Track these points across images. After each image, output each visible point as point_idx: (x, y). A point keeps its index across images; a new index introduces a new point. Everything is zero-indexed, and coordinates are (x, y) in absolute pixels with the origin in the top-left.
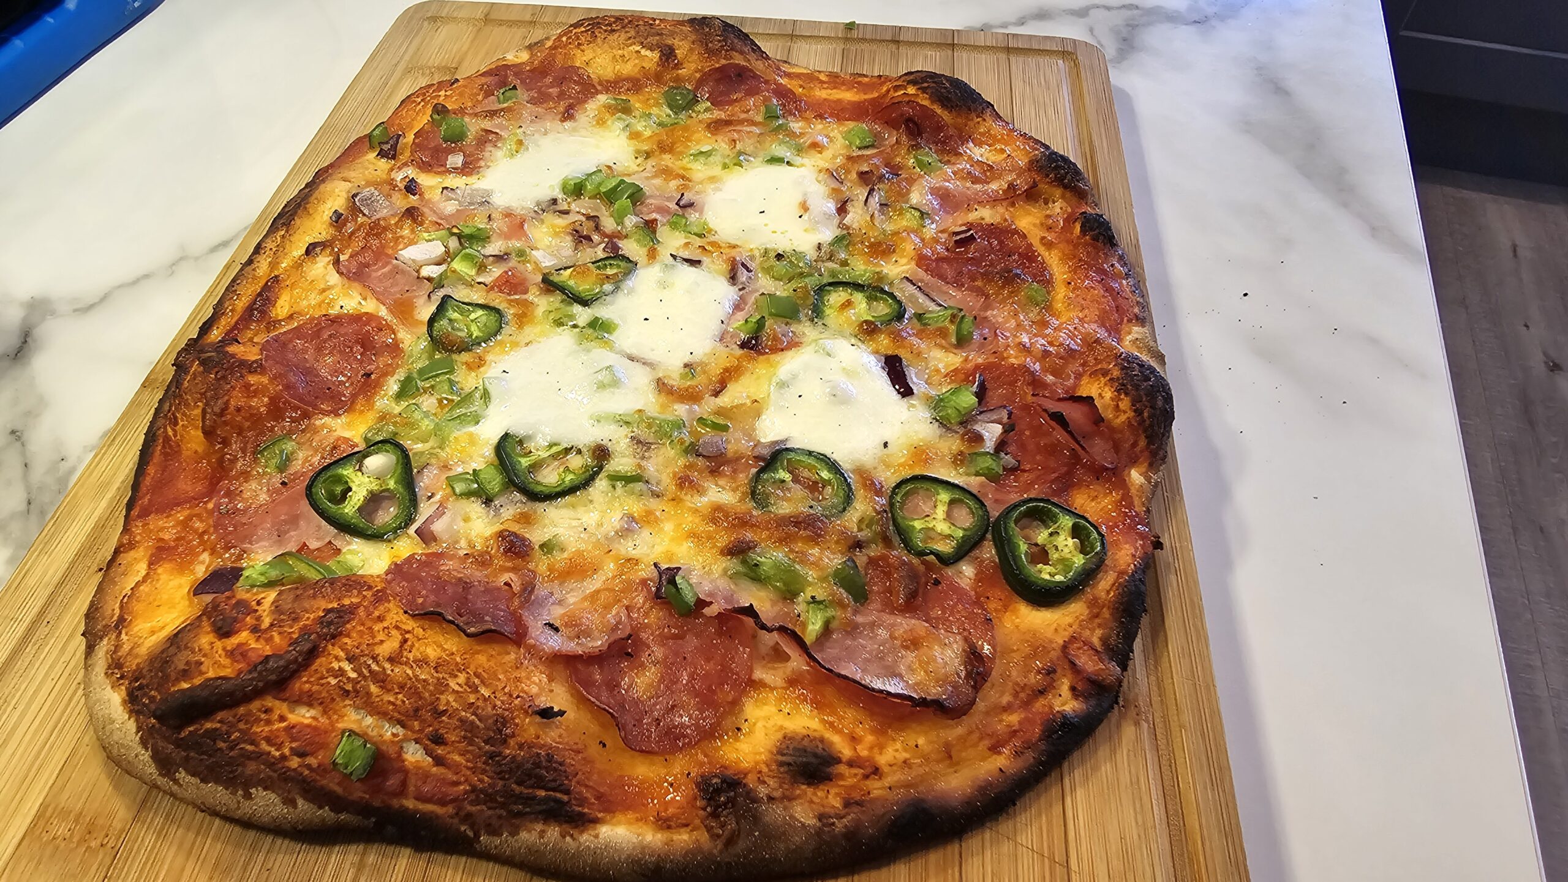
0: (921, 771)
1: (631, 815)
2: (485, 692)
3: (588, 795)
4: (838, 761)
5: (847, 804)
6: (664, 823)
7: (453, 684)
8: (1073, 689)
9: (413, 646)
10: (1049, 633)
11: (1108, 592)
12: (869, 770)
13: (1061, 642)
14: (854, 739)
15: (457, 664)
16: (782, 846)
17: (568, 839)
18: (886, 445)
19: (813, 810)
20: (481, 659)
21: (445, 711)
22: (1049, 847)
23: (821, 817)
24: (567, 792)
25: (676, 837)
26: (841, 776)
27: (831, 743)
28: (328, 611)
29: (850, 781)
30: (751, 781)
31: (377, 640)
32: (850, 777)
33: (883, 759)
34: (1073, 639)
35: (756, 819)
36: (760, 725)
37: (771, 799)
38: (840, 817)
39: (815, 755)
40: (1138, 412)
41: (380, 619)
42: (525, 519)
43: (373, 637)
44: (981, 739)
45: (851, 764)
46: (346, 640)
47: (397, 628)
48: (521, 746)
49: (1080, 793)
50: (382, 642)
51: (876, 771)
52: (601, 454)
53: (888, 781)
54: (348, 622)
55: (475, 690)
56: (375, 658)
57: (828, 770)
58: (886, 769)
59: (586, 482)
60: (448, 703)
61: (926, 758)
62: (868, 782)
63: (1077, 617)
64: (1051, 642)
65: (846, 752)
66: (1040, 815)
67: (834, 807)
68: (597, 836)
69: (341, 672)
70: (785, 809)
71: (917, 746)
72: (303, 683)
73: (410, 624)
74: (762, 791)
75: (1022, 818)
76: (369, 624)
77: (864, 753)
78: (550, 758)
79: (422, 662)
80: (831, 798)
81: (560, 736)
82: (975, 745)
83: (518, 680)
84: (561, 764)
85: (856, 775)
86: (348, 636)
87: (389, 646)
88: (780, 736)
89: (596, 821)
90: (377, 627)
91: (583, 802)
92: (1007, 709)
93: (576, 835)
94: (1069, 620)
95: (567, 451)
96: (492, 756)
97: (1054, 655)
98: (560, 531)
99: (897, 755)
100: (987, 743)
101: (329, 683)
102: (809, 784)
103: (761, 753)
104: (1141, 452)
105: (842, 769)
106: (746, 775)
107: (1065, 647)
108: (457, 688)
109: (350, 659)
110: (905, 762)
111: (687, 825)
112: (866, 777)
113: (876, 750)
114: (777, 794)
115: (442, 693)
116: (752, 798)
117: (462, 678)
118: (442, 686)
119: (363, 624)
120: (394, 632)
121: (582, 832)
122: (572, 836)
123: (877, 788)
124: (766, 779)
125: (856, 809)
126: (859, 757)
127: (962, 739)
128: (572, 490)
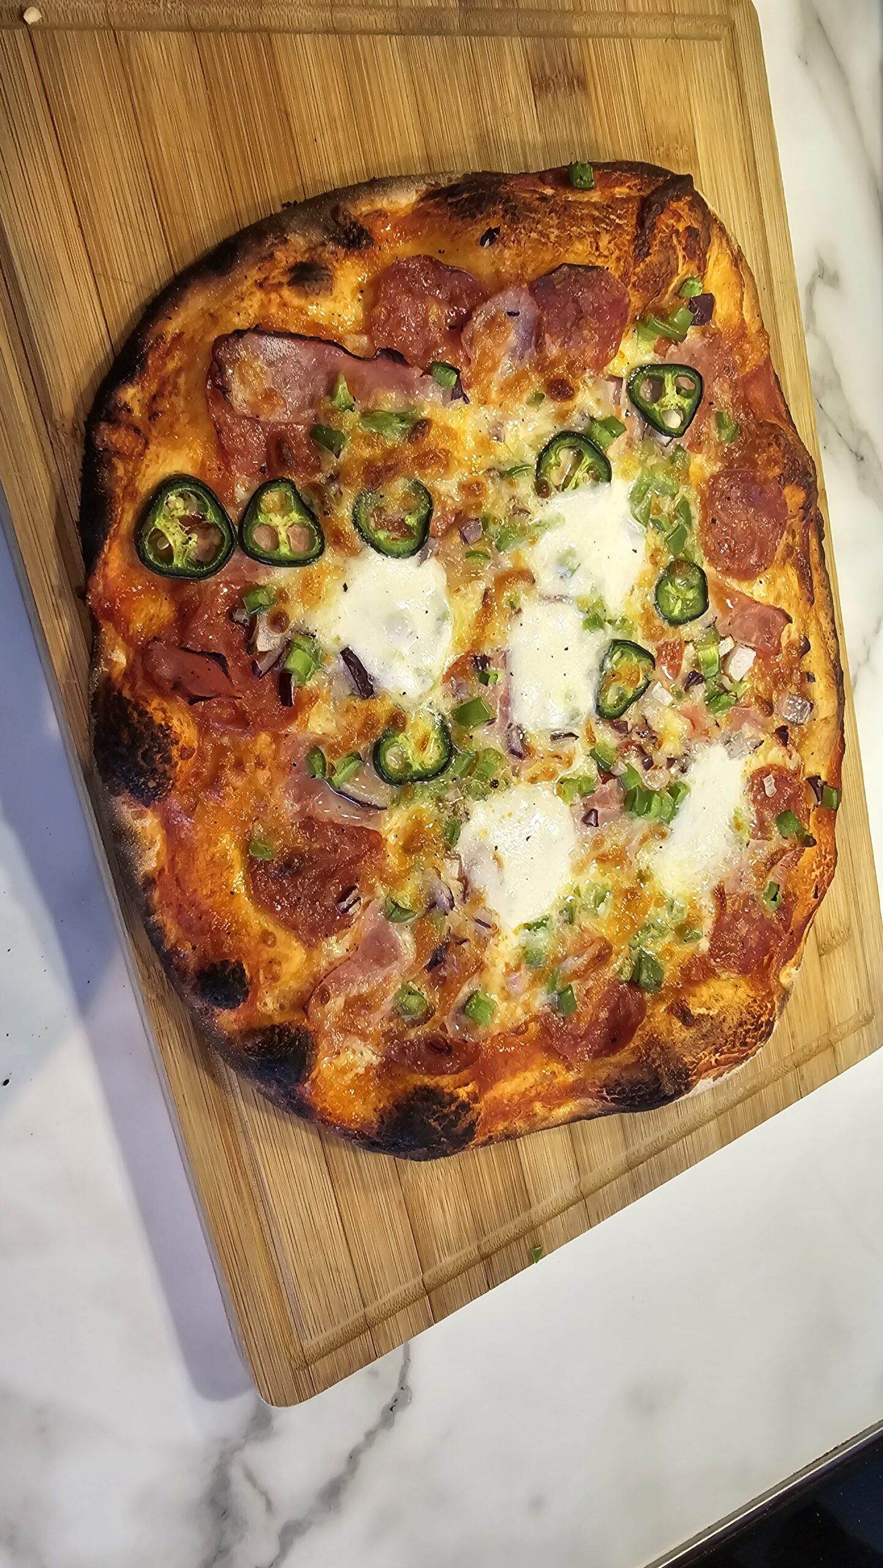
0: (229, 298)
1: (402, 214)
2: (534, 235)
3: (435, 212)
4: (289, 284)
5: (272, 255)
6: (380, 214)
7: (556, 232)
8: (130, 411)
9: (591, 247)
10: (162, 451)
11: (123, 511)
12: (266, 284)
13: (151, 447)
14: (284, 305)
15: (560, 246)
16: (302, 216)
17: (433, 183)
18: (345, 588)
19: (293, 244)
20: (548, 257)
21: (550, 213)
22: (111, 288)
23: (286, 241)
24: (450, 204)
25: (369, 207)
26: (283, 274)
27: (299, 295)
28: (648, 254)
29: (276, 272)
30: (341, 252)
31: (613, 243)
32: (277, 276)
33: (259, 296)
34: (142, 454)
35: (326, 230)
36: (349, 300)
37: (323, 244)
38: (273, 244)
39: (307, 280)
40: (143, 713)
41: (618, 259)
42: (562, 416)
43: (615, 244)
44: (193, 338)
45: (280, 284)
46: (628, 238)
47: (606, 257)
48: (495, 213)
49: (96, 338)
50: (610, 242)
51: (260, 285)
52: (542, 489)
53: (249, 282)
54: (634, 250)
55: (541, 234)
56: (607, 231)
57: (293, 275)
58: (254, 289)
59: (541, 458)
60: (552, 218)
61: (228, 307)
62: (264, 276)
63: (144, 476)
64: (159, 444)
65: (286, 293)
66: (122, 310)
67: (280, 251)
68: (417, 192)
69: (619, 217)
70: (311, 240)
71: (239, 314)
72: (633, 207)
73: (599, 263)
74: (331, 247)
75: (134, 306)
76: (622, 253)
77: (273, 296)
78: (473, 216)
79: (581, 238)
80: (284, 257)
81: (473, 235)
82: (195, 331)
83: (518, 255)
84: (463, 218)
85: (274, 278)
86: (629, 241)
87: (604, 240)
88: (335, 292)
89: (422, 200)
90: (617, 253)
91: (437, 205)
92: (178, 372)
93: (429, 187)
94: (150, 471)
95: (565, 486)
96: (508, 200)
97: (155, 433)
98: (537, 415)
99: (250, 303)
100: (186, 337)
101: (621, 210)
102: (301, 262)
103: (342, 276)
104: (123, 685)
105: (284, 280)
106: (346, 254)
107: (146, 444)
108: (552, 230)
109: (619, 226)
110: (243, 299)
111: (365, 216)
112: (266, 279)
113: (266, 302)
114: (320, 249)
115: (558, 223)
116: (337, 241)
117: (552, 237)
118: (561, 227)
119: (625, 251)
120: (606, 253)
121: (427, 189)
122: (432, 185)
123: (255, 275)
124: (331, 256)
125: (264, 254)
126: (276, 291)
127: (206, 332)
128: (547, 449)
